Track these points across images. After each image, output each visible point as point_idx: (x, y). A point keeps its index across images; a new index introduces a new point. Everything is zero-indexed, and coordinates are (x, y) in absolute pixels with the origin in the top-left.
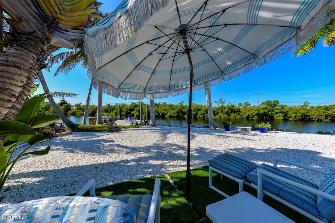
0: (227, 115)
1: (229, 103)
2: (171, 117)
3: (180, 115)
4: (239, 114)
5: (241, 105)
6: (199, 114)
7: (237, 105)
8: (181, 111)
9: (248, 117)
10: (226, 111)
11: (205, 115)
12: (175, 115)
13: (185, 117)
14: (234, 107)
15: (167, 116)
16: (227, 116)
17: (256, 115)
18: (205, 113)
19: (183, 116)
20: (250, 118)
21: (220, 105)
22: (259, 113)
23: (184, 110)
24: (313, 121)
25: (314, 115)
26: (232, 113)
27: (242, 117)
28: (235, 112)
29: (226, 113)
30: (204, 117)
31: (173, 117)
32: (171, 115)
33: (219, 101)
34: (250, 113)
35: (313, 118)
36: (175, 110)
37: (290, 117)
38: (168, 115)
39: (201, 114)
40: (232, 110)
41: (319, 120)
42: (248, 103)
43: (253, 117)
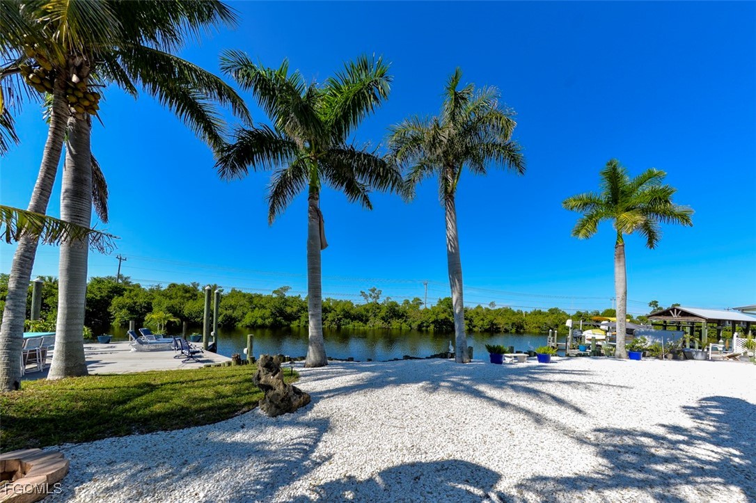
0: (386, 322)
1: (388, 298)
2: (253, 327)
3: (280, 322)
4: (405, 321)
5: (407, 302)
6: (329, 319)
7: (400, 302)
8: (281, 312)
9: (420, 327)
10: (383, 314)
11: (342, 323)
12: (268, 321)
13: (292, 326)
14: (397, 306)
15: (243, 323)
16: (386, 325)
17: (432, 323)
18: (341, 319)
19: (288, 325)
20: (424, 329)
21: (371, 300)
22: (437, 320)
23: (289, 310)
24: (499, 332)
25: (501, 322)
26: (392, 317)
27: (410, 326)
28: (399, 315)
29: (383, 318)
30: (339, 327)
31: (263, 327)
32: (255, 322)
33: (367, 293)
34: (424, 319)
35: (500, 328)
36: (263, 307)
37: (474, 327)
38: (247, 320)
39: (334, 320)
40: (394, 312)
41: (506, 331)
42: (419, 300)
43: (429, 326)
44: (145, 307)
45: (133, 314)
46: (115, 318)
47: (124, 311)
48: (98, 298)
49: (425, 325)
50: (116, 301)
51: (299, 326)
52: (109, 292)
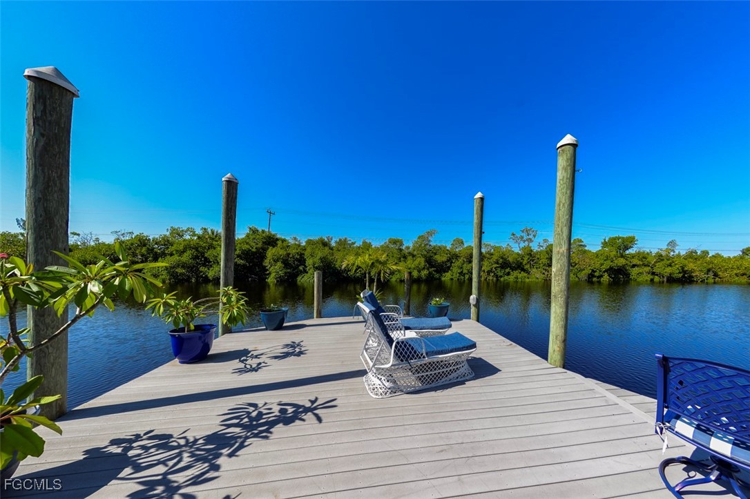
3: (433, 275)
8: (432, 262)
9: (591, 276)
17: (606, 271)
20: (595, 279)
21: (523, 244)
22: (612, 267)
24: (693, 281)
27: (577, 276)
30: (498, 279)
35: (693, 276)
39: (492, 272)
41: (702, 281)
42: (581, 241)
43: (602, 276)
44: (297, 260)
45: (287, 268)
46: (270, 274)
47: (279, 264)
48: (254, 250)
49: (597, 274)
50: (271, 252)
51: (452, 279)
52: (263, 243)
